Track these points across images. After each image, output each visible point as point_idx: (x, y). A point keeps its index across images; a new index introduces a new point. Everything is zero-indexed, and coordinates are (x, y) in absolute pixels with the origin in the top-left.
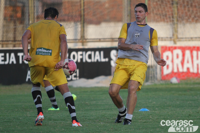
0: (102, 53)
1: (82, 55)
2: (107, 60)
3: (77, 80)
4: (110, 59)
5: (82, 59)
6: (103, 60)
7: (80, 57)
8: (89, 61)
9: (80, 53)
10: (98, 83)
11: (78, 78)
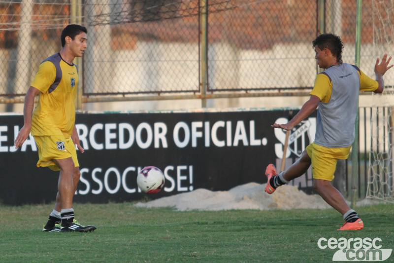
0: (252, 124)
1: (202, 130)
2: (265, 141)
3: (189, 191)
4: (273, 140)
5: (201, 141)
6: (255, 142)
7: (197, 135)
8: (220, 144)
9: (197, 125)
10: (240, 200)
11: (191, 188)
